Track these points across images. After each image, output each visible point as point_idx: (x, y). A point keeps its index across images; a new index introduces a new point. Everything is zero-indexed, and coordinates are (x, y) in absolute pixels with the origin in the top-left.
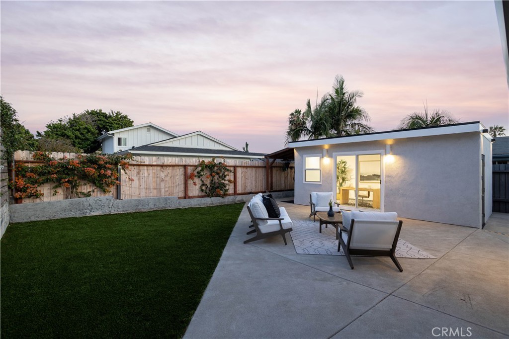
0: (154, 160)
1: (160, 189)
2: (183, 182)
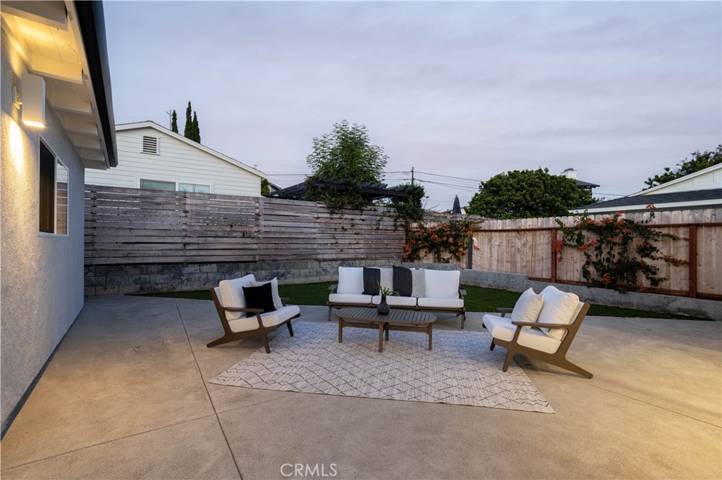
0: (508, 224)
1: (515, 262)
2: (550, 256)
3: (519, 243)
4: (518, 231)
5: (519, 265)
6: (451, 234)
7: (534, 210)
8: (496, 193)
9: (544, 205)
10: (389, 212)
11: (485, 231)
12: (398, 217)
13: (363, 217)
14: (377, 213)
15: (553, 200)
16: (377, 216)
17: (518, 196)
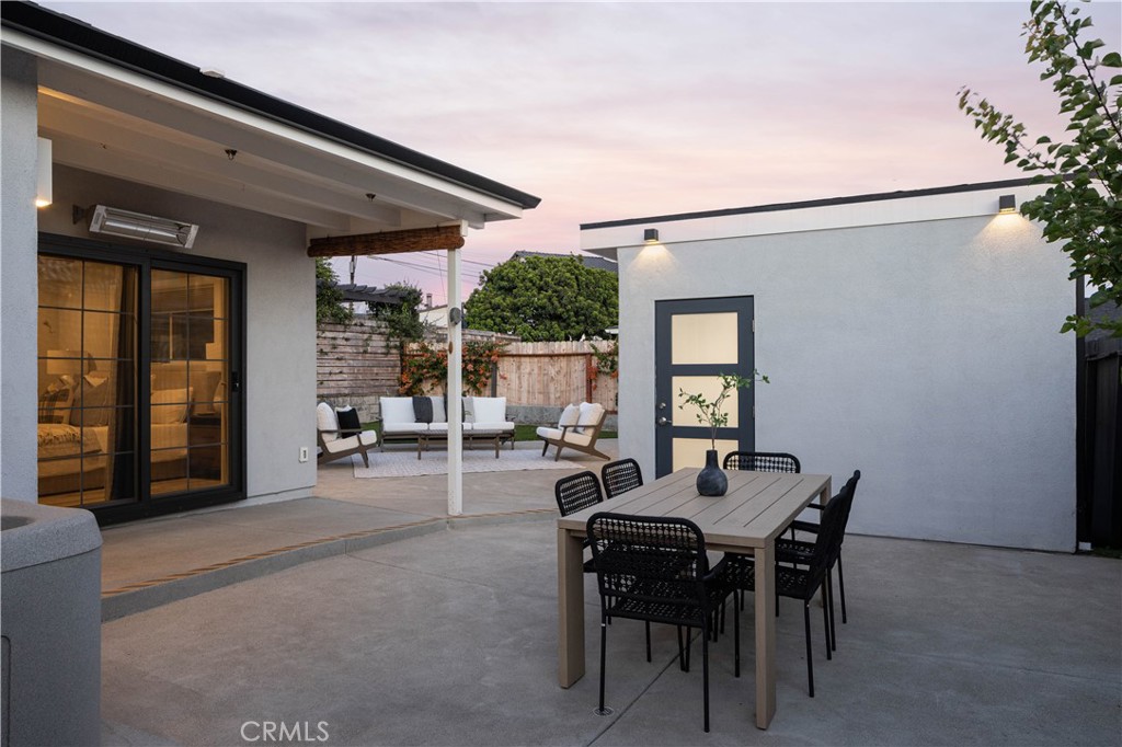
1: (548, 393)
2: (585, 384)
3: (552, 371)
4: (551, 356)
5: (552, 396)
6: (470, 360)
7: (564, 321)
8: (509, 290)
9: (577, 314)
10: (379, 327)
11: (513, 356)
12: (391, 335)
13: (347, 335)
14: (364, 329)
15: (590, 306)
16: (364, 333)
17: (540, 299)
